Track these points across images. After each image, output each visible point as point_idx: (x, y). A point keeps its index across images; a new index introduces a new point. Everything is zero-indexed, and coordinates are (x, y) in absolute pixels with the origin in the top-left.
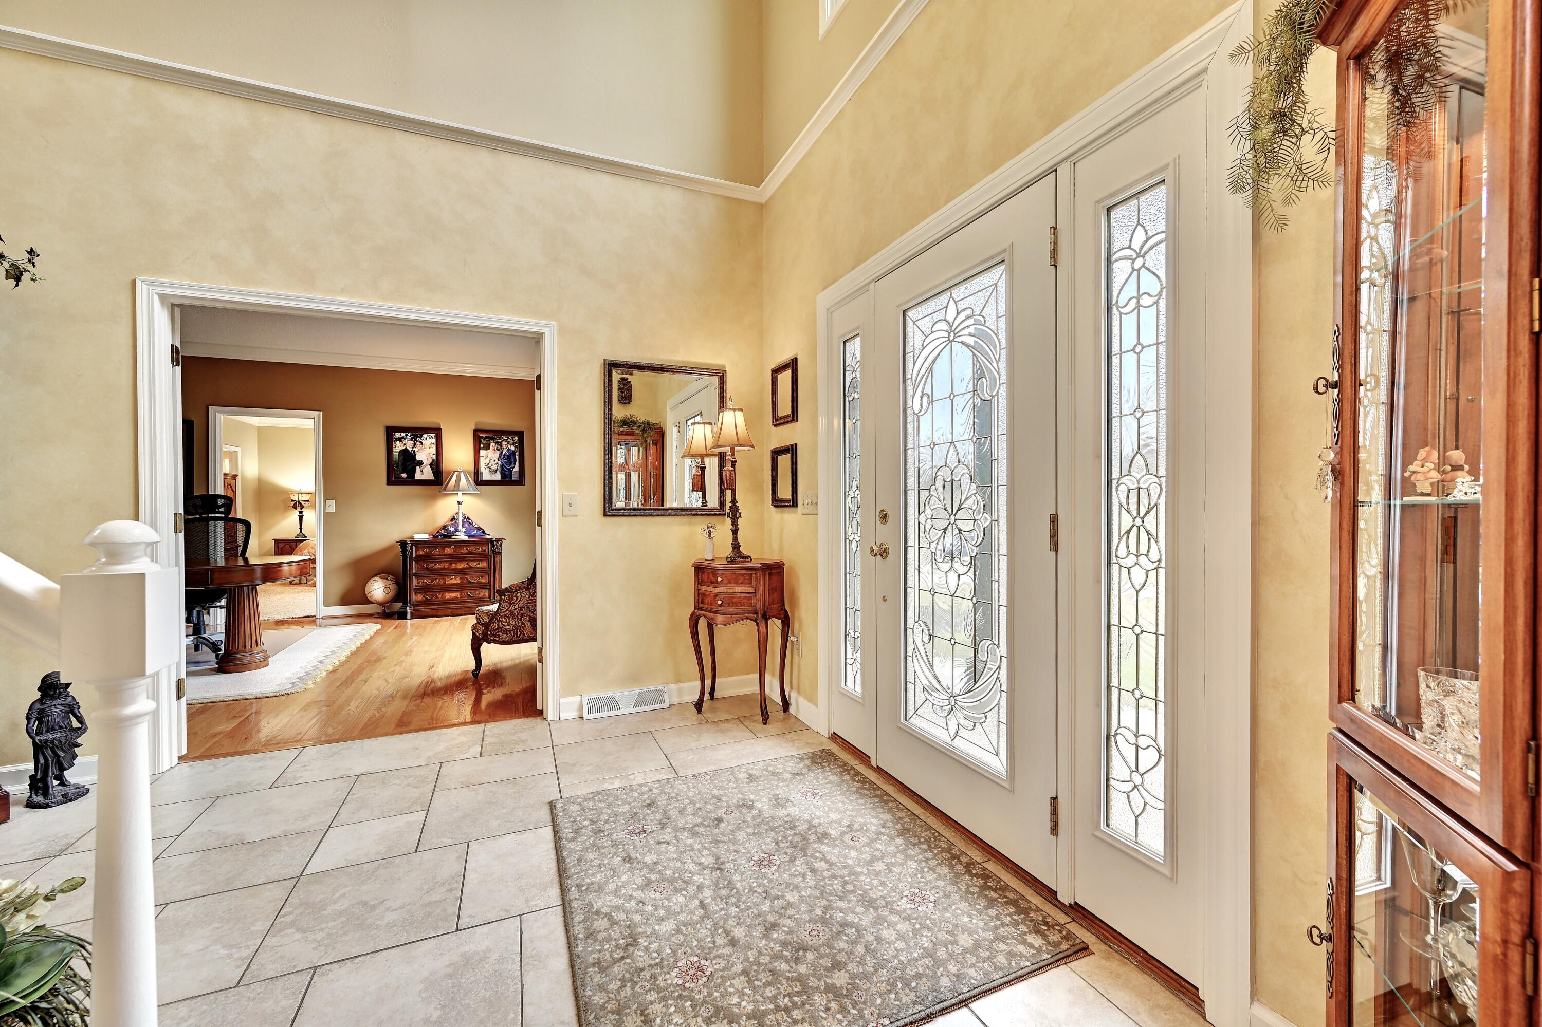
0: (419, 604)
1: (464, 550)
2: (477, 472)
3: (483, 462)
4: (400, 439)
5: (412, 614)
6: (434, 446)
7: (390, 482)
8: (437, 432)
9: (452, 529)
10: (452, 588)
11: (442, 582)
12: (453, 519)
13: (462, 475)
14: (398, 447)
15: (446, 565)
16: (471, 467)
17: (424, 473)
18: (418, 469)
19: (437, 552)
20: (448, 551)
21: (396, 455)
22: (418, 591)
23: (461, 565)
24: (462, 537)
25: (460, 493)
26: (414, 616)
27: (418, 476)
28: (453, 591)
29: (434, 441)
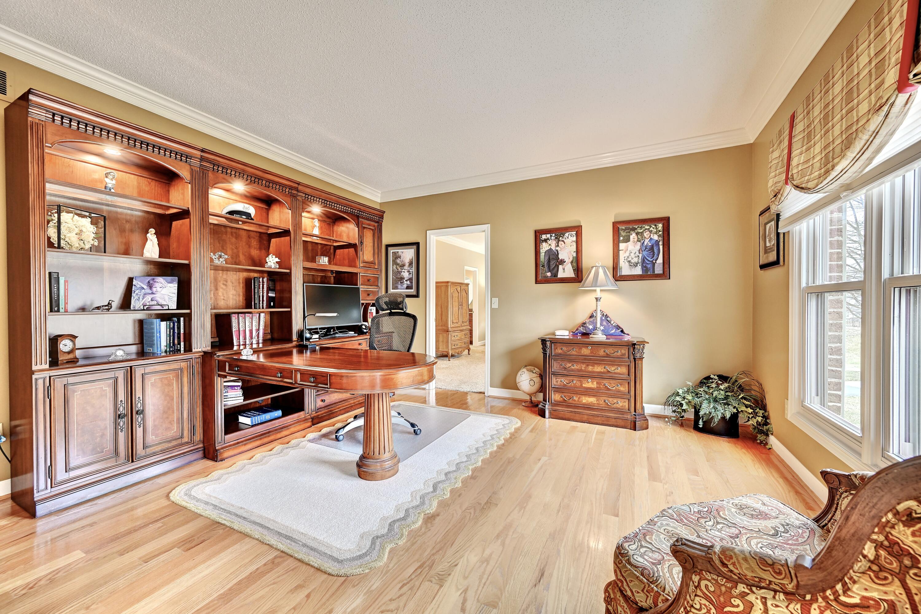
0: (557, 404)
1: (601, 352)
2: (615, 268)
3: (622, 256)
4: (546, 240)
5: (550, 413)
6: (575, 244)
7: (537, 282)
8: (578, 230)
9: (591, 327)
10: (588, 392)
11: (578, 384)
12: (591, 316)
13: (601, 271)
14: (544, 247)
15: (583, 367)
16: (610, 264)
17: (566, 271)
18: (561, 267)
19: (574, 352)
20: (586, 351)
21: (542, 255)
22: (558, 390)
23: (598, 369)
24: (599, 337)
25: (598, 289)
26: (552, 416)
27: (561, 274)
28: (590, 395)
29: (574, 239)
